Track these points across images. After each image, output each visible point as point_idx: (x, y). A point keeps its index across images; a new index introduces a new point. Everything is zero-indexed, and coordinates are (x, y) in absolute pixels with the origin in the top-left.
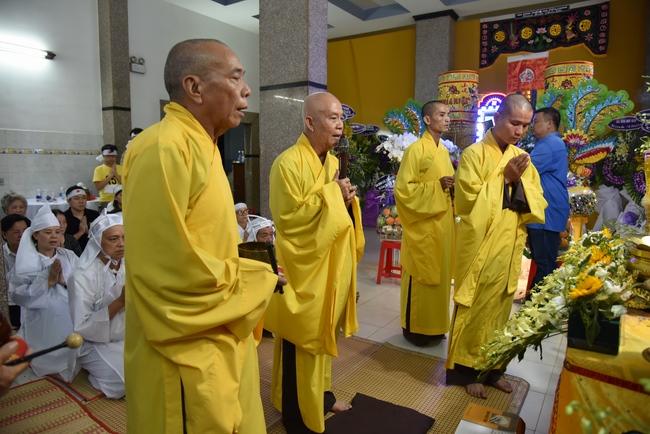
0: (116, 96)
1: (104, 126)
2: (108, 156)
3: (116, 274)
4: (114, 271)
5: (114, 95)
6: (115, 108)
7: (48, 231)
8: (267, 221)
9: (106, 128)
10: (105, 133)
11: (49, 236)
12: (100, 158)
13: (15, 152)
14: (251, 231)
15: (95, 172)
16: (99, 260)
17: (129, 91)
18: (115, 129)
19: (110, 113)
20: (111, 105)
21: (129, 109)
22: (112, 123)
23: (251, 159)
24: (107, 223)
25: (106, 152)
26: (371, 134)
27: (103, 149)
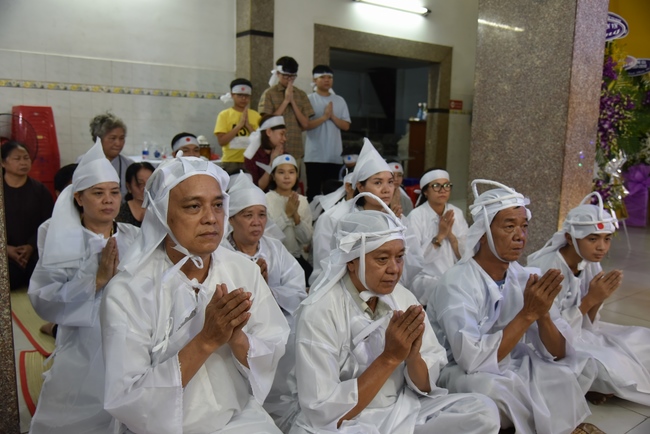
0: (255, 16)
1: (238, 59)
2: (239, 95)
3: (197, 290)
4: (195, 282)
5: (253, 13)
6: (253, 32)
7: (98, 191)
8: (516, 194)
9: (240, 62)
10: (238, 69)
11: (98, 201)
12: (226, 97)
13: (123, 92)
14: (481, 214)
15: (219, 118)
16: (164, 255)
17: (272, 8)
18: (251, 62)
19: (247, 39)
20: (247, 27)
21: (271, 35)
22: (248, 54)
23: (436, 115)
24: (180, 171)
25: (237, 89)
26: (639, 74)
27: (233, 84)
